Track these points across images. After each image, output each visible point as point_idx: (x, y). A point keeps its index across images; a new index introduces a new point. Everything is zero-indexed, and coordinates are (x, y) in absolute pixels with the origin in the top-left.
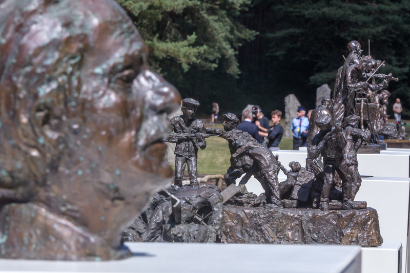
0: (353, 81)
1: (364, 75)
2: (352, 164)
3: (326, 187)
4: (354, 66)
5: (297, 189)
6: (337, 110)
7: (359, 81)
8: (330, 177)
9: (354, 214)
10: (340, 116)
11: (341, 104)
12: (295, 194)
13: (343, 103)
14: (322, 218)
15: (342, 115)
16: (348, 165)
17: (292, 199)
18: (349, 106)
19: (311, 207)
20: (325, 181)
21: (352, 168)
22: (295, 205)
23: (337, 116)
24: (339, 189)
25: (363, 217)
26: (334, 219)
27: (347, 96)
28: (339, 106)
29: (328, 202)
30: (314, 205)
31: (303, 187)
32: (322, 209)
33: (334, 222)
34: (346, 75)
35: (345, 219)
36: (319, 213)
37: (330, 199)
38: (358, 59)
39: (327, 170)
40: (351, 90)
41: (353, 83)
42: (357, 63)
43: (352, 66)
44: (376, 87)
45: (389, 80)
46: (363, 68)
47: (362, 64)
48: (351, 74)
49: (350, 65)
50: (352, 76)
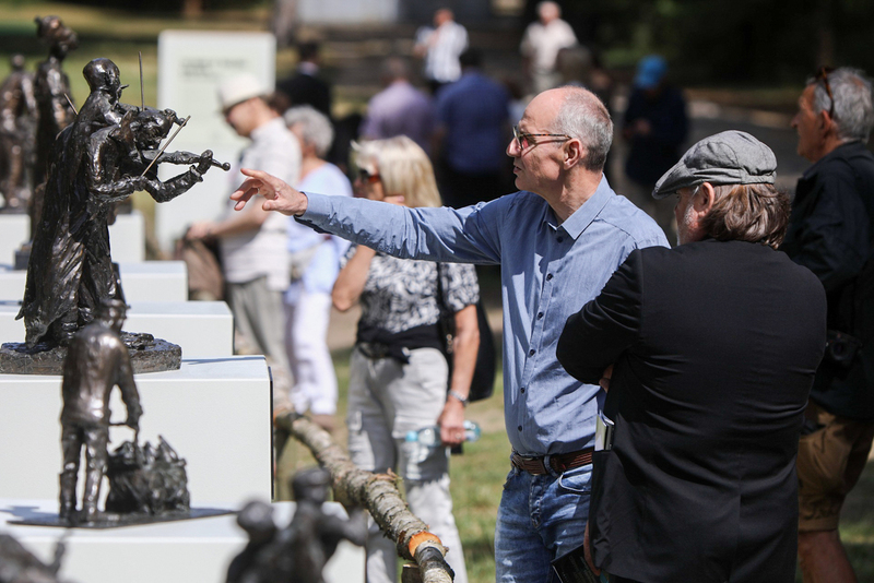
0: (105, 175)
15: (76, 269)
18: (95, 242)
27: (88, 217)
40: (100, 201)
41: (106, 180)
42: (114, 123)
43: (101, 131)
44: (168, 189)
45: (203, 169)
46: (131, 136)
47: (128, 125)
48: (101, 156)
49: (94, 129)
50: (102, 161)
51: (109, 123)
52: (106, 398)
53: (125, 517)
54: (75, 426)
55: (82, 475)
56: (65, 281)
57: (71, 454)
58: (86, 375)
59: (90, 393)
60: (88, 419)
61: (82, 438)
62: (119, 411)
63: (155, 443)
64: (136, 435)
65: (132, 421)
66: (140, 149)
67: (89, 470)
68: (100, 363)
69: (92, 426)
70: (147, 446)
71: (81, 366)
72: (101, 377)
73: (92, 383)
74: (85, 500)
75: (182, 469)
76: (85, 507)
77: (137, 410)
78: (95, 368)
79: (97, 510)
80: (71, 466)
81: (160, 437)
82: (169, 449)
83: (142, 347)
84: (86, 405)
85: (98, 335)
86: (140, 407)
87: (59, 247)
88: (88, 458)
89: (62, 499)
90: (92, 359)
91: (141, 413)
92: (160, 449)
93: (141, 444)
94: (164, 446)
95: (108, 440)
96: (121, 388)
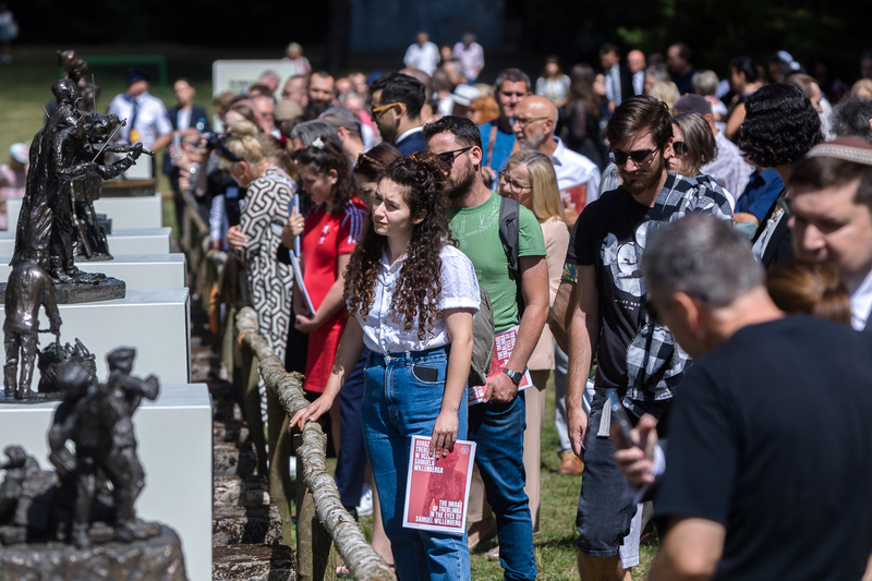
0: (67, 162)
1: (88, 147)
2: (126, 447)
3: (82, 502)
4: (67, 131)
5: (24, 505)
6: (39, 219)
7: (78, 162)
8: (90, 483)
9: (141, 555)
10: (45, 231)
11: (45, 208)
12: (22, 515)
13: (49, 205)
14: (80, 565)
15: (47, 228)
16: (121, 449)
17: (17, 525)
18: (61, 210)
19: (55, 539)
20: (80, 491)
21: (127, 453)
22: (23, 537)
23: (39, 231)
24: (107, 501)
25: (159, 560)
26: (103, 567)
27: (56, 192)
28: (43, 212)
29: (87, 531)
30: (61, 536)
31: (37, 500)
32: (79, 547)
33: (103, 572)
34: (53, 151)
35: (125, 566)
36: (74, 557)
37: (91, 522)
38: (77, 116)
39: (82, 469)
40: (63, 180)
41: (67, 164)
42: (72, 124)
43: (63, 131)
44: (112, 170)
45: (136, 156)
46: (84, 134)
47: (82, 126)
48: (63, 149)
49: (59, 129)
50: (64, 152)
51: (68, 125)
52: (35, 313)
53: (49, 395)
54: (14, 333)
55: (19, 366)
56: (40, 237)
57: (12, 352)
58: (21, 297)
59: (24, 310)
60: (23, 327)
61: (19, 342)
62: (45, 322)
63: (73, 344)
64: (58, 339)
65: (55, 328)
66: (91, 142)
67: (23, 363)
68: (30, 289)
69: (25, 332)
70: (67, 345)
71: (17, 291)
72: (31, 298)
73: (25, 303)
74: (21, 384)
75: (92, 361)
76: (21, 388)
77: (57, 321)
78: (27, 292)
79: (29, 390)
80: (13, 360)
81: (76, 340)
82: (82, 347)
83: (96, 283)
84: (21, 317)
85: (28, 270)
86: (60, 319)
87: (35, 213)
88: (23, 355)
89: (6, 383)
90: (25, 286)
91: (60, 323)
92: (76, 348)
93: (63, 344)
94: (79, 345)
95: (37, 342)
96: (44, 306)
